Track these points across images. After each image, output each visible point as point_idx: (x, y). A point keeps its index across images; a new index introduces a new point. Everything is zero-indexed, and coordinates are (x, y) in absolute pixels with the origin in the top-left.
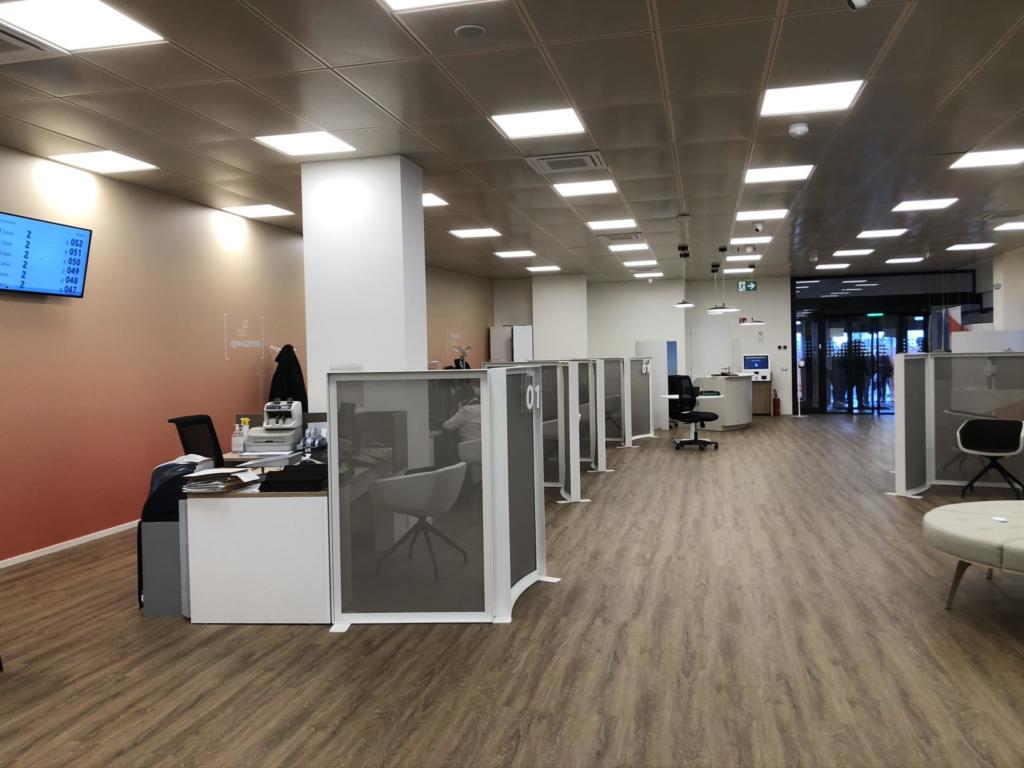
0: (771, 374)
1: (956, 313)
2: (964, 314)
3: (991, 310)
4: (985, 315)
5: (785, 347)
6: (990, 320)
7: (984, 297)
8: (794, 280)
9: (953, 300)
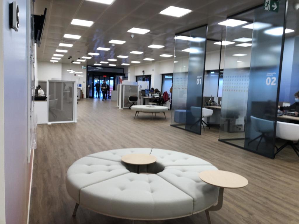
0: (82, 88)
1: (121, 77)
2: (123, 77)
3: (127, 77)
4: (126, 78)
5: (85, 82)
6: (127, 79)
7: (125, 74)
8: (87, 66)
9: (121, 74)
